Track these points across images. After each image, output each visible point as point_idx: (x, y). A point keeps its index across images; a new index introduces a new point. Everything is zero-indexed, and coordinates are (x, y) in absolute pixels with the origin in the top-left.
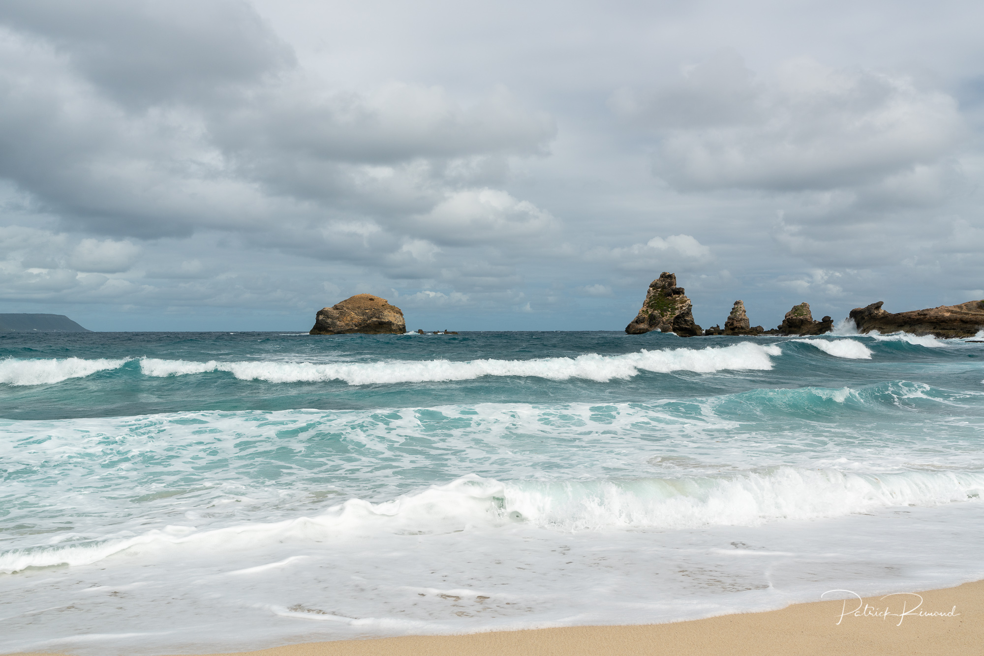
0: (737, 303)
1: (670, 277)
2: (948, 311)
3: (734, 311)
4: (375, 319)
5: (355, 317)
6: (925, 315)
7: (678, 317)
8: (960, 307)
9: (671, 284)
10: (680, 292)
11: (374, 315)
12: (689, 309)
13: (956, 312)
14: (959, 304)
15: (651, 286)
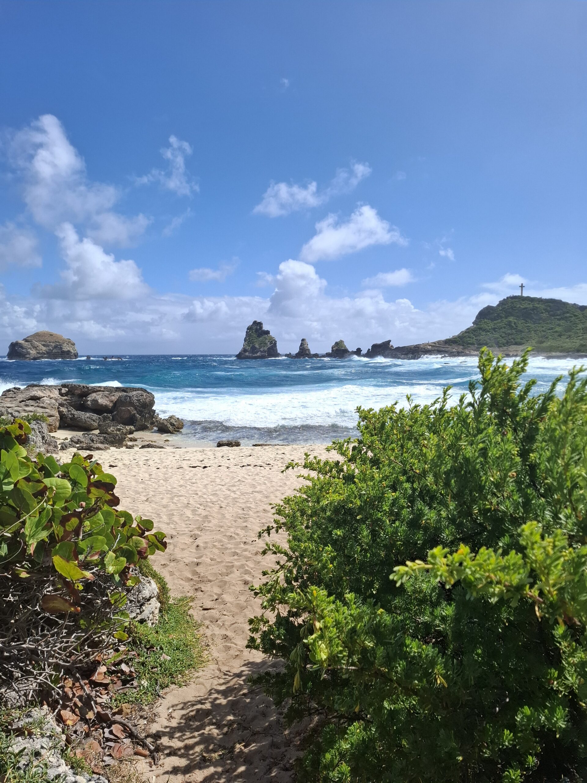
0: (303, 340)
1: (260, 324)
2: (430, 345)
3: (302, 345)
4: (58, 349)
6: (418, 347)
7: (269, 348)
8: (435, 343)
9: (261, 328)
10: (268, 332)
11: (57, 347)
12: (276, 342)
13: (434, 346)
14: (434, 341)
15: (248, 329)
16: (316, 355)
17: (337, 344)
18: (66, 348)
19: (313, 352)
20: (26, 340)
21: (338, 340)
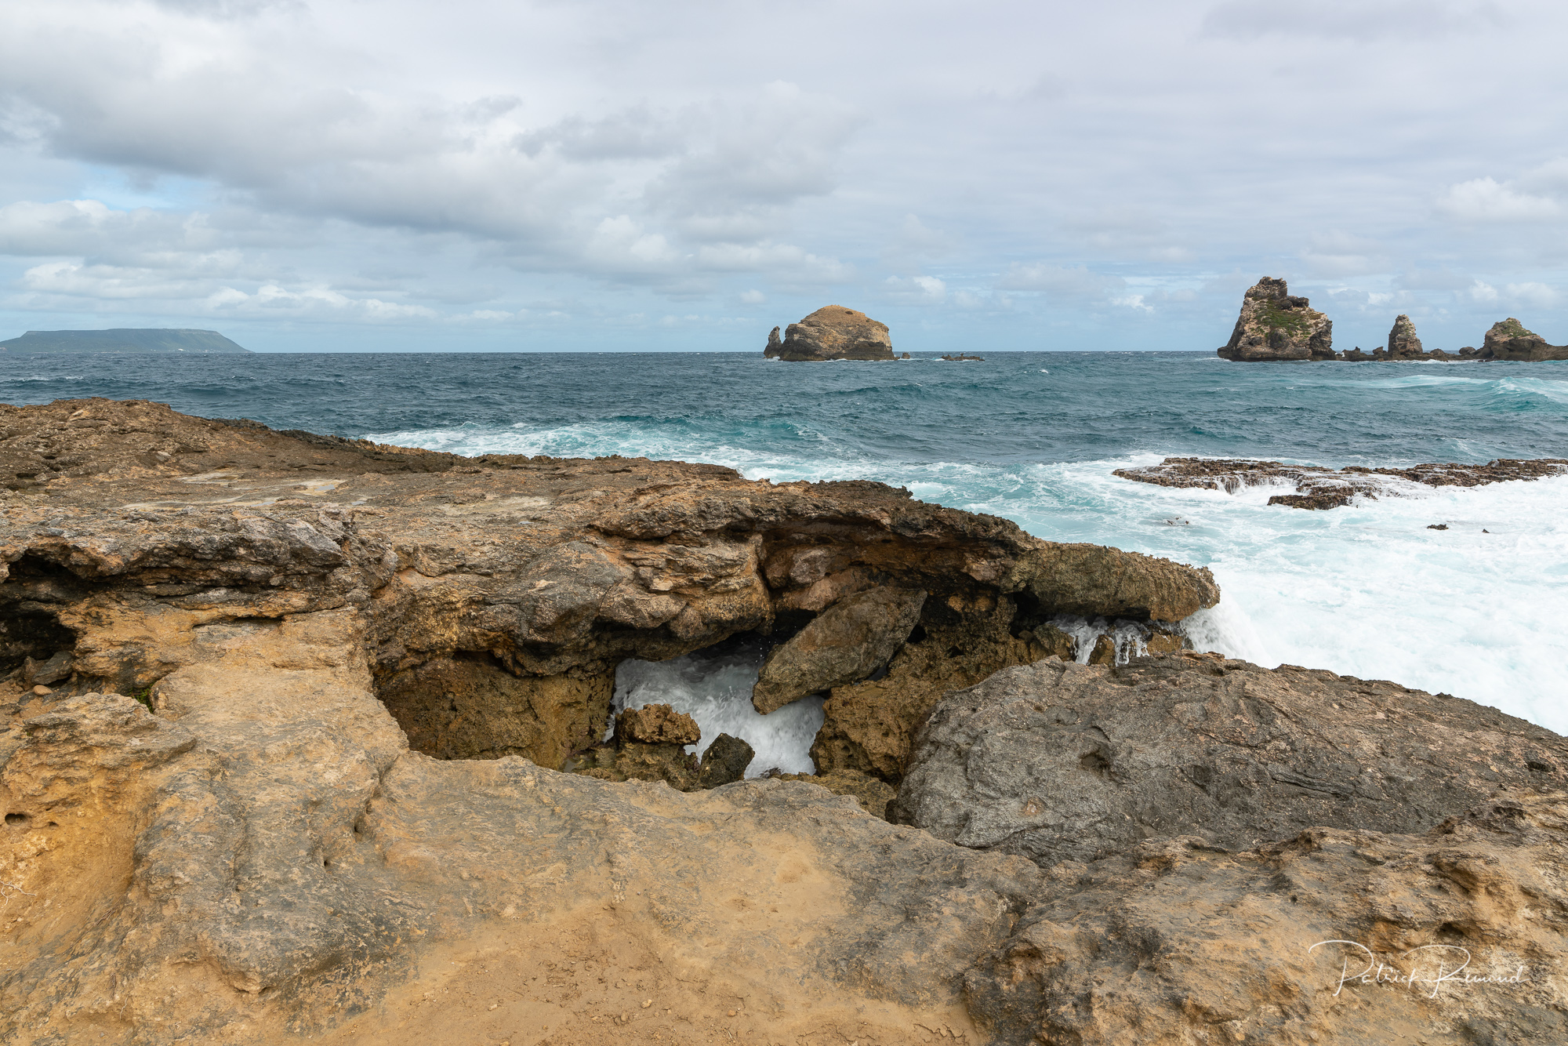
0: (1399, 319)
1: (1280, 284)
3: (1397, 329)
4: (862, 340)
5: (837, 337)
7: (1312, 338)
9: (1283, 293)
10: (1302, 303)
11: (860, 334)
12: (1329, 324)
15: (1248, 295)
16: (1437, 354)
17: (1502, 327)
18: (877, 337)
19: (1427, 347)
20: (807, 321)
21: (1502, 319)
